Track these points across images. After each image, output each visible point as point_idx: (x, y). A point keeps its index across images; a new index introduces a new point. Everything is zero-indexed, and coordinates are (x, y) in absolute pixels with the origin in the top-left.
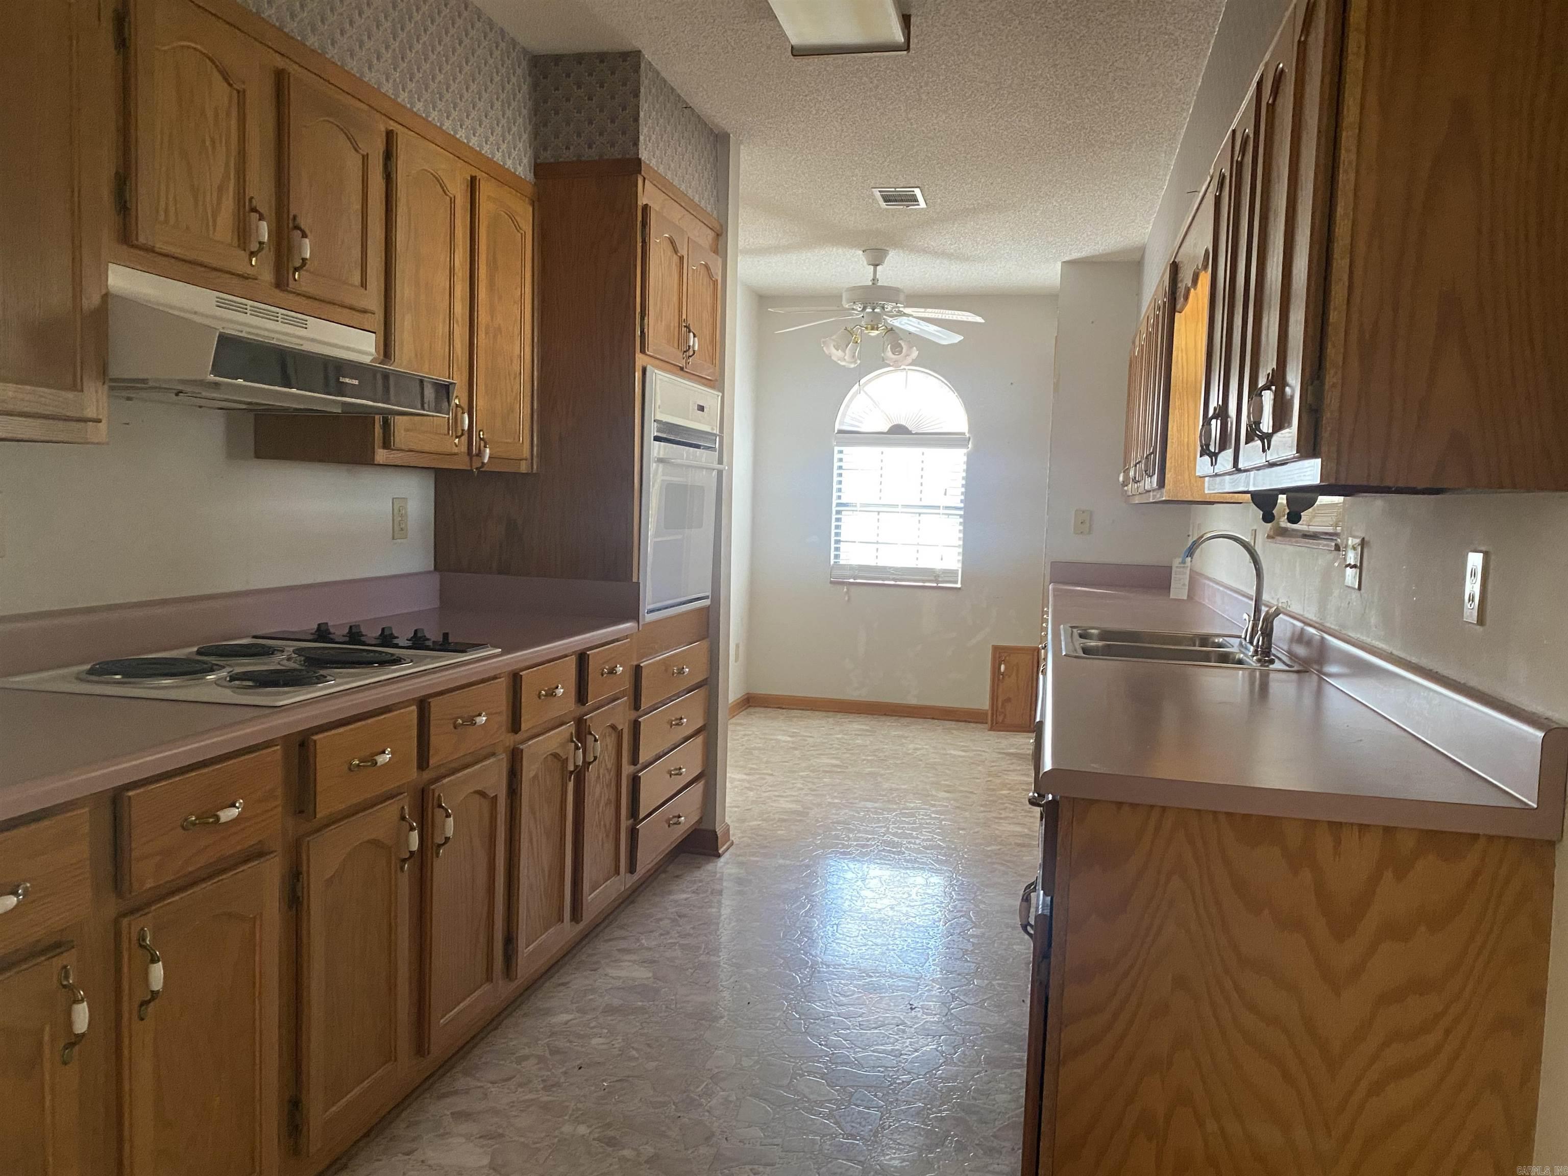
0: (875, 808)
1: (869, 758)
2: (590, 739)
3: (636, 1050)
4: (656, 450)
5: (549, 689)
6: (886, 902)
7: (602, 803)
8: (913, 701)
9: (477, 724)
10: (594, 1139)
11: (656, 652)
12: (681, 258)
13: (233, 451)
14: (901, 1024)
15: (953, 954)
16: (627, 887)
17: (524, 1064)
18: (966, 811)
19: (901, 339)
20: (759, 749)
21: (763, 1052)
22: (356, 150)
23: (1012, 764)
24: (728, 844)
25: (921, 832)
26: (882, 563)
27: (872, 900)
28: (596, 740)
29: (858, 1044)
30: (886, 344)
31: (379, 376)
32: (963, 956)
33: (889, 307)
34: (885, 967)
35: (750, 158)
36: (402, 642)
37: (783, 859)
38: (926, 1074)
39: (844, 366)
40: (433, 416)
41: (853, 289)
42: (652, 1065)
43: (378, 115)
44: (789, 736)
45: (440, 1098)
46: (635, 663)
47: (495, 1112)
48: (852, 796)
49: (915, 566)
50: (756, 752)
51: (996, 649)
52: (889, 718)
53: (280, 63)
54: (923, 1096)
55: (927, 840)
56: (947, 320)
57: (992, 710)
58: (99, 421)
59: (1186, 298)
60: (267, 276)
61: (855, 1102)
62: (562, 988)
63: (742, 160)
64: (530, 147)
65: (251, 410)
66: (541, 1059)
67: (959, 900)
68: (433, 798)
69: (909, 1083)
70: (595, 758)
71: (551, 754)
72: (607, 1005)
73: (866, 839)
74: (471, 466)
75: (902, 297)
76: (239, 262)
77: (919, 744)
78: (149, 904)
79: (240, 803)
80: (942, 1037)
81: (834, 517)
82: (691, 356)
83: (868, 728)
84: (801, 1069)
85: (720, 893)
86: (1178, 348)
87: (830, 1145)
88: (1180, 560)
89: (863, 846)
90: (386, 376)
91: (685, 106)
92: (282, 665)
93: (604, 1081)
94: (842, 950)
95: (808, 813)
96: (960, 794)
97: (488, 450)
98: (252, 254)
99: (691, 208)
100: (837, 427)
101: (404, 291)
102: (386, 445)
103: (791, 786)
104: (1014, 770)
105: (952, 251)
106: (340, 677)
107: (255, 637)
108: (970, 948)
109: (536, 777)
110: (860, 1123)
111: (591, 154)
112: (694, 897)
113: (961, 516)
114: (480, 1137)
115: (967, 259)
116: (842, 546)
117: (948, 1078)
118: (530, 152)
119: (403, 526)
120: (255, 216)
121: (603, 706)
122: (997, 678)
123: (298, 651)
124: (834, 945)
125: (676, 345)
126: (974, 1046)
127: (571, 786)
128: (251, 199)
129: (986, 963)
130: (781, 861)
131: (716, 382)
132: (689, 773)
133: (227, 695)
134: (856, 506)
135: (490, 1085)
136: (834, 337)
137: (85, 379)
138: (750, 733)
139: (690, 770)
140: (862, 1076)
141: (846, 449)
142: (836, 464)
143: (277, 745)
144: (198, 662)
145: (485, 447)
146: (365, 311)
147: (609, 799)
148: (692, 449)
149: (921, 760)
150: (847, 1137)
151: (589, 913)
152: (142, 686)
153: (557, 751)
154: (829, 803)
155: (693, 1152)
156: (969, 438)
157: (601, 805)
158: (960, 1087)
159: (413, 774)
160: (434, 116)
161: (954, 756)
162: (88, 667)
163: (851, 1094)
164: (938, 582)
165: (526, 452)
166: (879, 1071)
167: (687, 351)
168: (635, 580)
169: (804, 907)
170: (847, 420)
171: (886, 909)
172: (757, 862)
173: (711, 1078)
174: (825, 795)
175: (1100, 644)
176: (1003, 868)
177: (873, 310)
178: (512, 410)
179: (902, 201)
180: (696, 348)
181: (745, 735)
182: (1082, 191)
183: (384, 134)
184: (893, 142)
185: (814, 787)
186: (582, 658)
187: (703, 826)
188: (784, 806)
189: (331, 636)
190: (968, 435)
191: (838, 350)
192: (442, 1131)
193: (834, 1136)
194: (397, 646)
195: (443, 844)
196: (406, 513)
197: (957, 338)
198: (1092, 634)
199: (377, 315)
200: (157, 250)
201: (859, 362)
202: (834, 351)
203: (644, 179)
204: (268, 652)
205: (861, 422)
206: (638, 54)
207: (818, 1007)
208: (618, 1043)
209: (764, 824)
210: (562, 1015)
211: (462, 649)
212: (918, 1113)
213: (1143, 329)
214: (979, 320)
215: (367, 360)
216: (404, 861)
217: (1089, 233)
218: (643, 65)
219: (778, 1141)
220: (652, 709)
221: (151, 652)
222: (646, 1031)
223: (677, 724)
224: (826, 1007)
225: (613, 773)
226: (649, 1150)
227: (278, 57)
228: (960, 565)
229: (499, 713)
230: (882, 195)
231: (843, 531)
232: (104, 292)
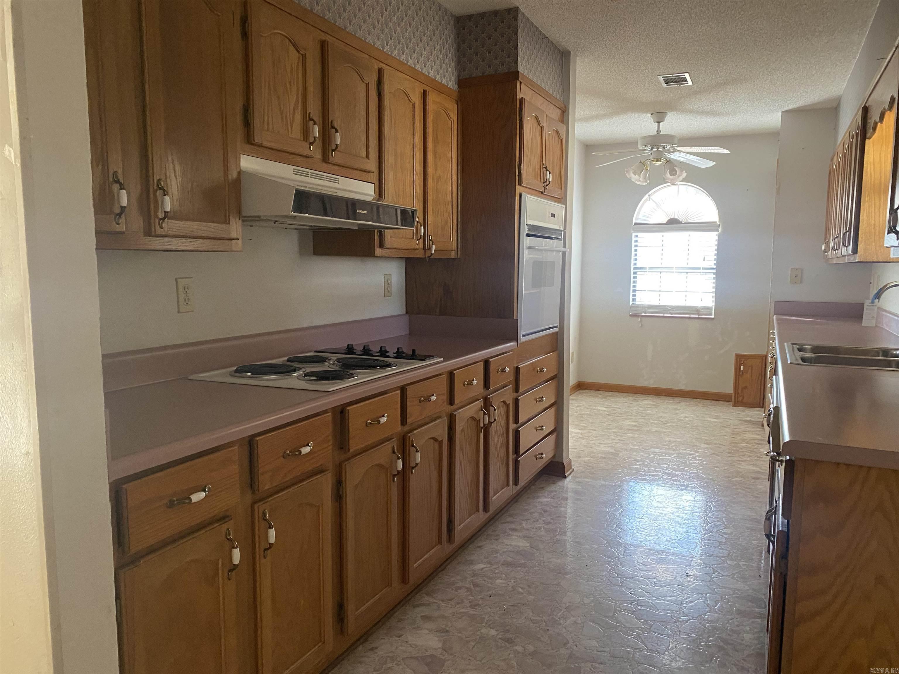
0: (660, 453)
1: (656, 422)
2: (491, 408)
3: (522, 588)
4: (527, 241)
5: (469, 381)
6: (669, 510)
7: (499, 445)
8: (683, 388)
9: (432, 401)
10: (500, 638)
11: (527, 359)
12: (542, 128)
13: (302, 252)
14: (681, 585)
15: (713, 544)
16: (513, 493)
17: (459, 591)
18: (718, 456)
19: (676, 166)
20: (587, 415)
21: (596, 595)
22: (363, 82)
23: (748, 427)
24: (571, 470)
25: (690, 468)
26: (662, 303)
27: (660, 509)
28: (495, 410)
29: (654, 595)
30: (666, 170)
31: (375, 208)
32: (719, 546)
33: (668, 147)
34: (670, 549)
35: (582, 64)
36: (391, 354)
37: (605, 481)
38: (698, 617)
39: (639, 184)
40: (405, 229)
41: (645, 137)
42: (531, 598)
43: (373, 60)
44: (605, 407)
45: (414, 607)
46: (516, 366)
47: (445, 617)
48: (646, 445)
49: (685, 305)
50: (585, 416)
51: (737, 356)
52: (668, 398)
53: (324, 37)
54: (697, 630)
55: (694, 473)
56: (706, 153)
57: (735, 394)
58: (238, 239)
59: (874, 129)
60: (318, 156)
61: (654, 630)
62: (478, 549)
63: (578, 66)
64: (455, 70)
65: (311, 229)
66: (468, 589)
67: (716, 511)
68: (409, 441)
69: (687, 622)
70: (495, 420)
71: (471, 417)
72: (504, 561)
73: (655, 471)
74: (425, 255)
75: (676, 141)
76: (303, 148)
77: (687, 414)
78: (268, 497)
79: (311, 444)
80: (708, 595)
81: (632, 276)
82: (548, 185)
83: (654, 403)
84: (620, 608)
85: (567, 499)
86: (867, 162)
87: (639, 655)
88: (870, 301)
89: (654, 476)
90: (378, 207)
91: (544, 37)
92: (331, 368)
93: (504, 605)
94: (643, 538)
95: (618, 454)
96: (715, 445)
97: (434, 246)
98: (311, 144)
99: (548, 97)
100: (634, 222)
101: (389, 159)
102: (381, 246)
103: (607, 437)
104: (749, 431)
105: (708, 110)
106: (360, 375)
107: (316, 352)
108: (724, 541)
109: (463, 430)
110: (657, 644)
111: (490, 71)
112: (552, 500)
113: (714, 274)
114: (437, 631)
115: (718, 114)
116: (637, 293)
117: (712, 621)
118: (455, 73)
119: (389, 290)
120: (311, 123)
121: (498, 390)
122: (738, 373)
123: (339, 360)
124: (637, 534)
125: (539, 179)
126: (728, 602)
127: (482, 435)
128: (310, 113)
129: (734, 551)
130: (603, 483)
131: (562, 199)
132: (547, 429)
133: (303, 384)
134: (646, 269)
135: (441, 602)
136: (633, 167)
137: (231, 218)
138: (581, 405)
139: (547, 428)
140: (657, 615)
141: (640, 235)
142: (634, 244)
143: (329, 413)
144: (288, 366)
145: (433, 244)
146: (368, 172)
147: (502, 443)
148: (548, 240)
149: (688, 424)
150: (650, 651)
151: (493, 508)
152: (261, 379)
153: (474, 416)
154: (631, 448)
155: (556, 651)
156: (719, 225)
157: (498, 447)
158: (720, 627)
159: (399, 428)
160: (403, 58)
161: (710, 422)
162: (235, 368)
163: (651, 626)
164: (699, 314)
165: (454, 247)
166: (668, 612)
167: (546, 182)
168: (515, 318)
169: (618, 510)
170: (640, 217)
171: (669, 514)
172: (589, 482)
173: (566, 608)
174: (629, 444)
175: (813, 355)
176: (744, 492)
177: (658, 149)
178: (447, 222)
179: (676, 82)
180: (551, 180)
181: (578, 406)
182: (798, 65)
183: (377, 70)
184: (672, 46)
185: (621, 439)
186: (487, 363)
187: (556, 460)
188: (603, 449)
189: (354, 351)
190: (718, 223)
191: (635, 175)
192: (416, 626)
193: (641, 650)
194: (388, 357)
195: (415, 467)
196: (391, 282)
197: (711, 164)
198: (806, 348)
199: (375, 173)
200: (264, 145)
201: (648, 181)
202: (632, 175)
203: (521, 83)
204: (321, 360)
205: (650, 218)
206: (516, 10)
207: (630, 571)
208: (512, 583)
209: (592, 460)
210: (479, 565)
211: (423, 358)
212: (694, 641)
213: (840, 149)
214: (726, 151)
215: (370, 199)
216: (394, 475)
217: (802, 92)
218: (519, 15)
219: (608, 649)
220: (525, 392)
221: (264, 361)
222: (527, 577)
223: (540, 401)
224: (634, 571)
225: (504, 429)
226: (531, 648)
227: (323, 34)
228: (714, 304)
229: (443, 394)
230: (664, 80)
231: (638, 284)
232: (238, 170)
